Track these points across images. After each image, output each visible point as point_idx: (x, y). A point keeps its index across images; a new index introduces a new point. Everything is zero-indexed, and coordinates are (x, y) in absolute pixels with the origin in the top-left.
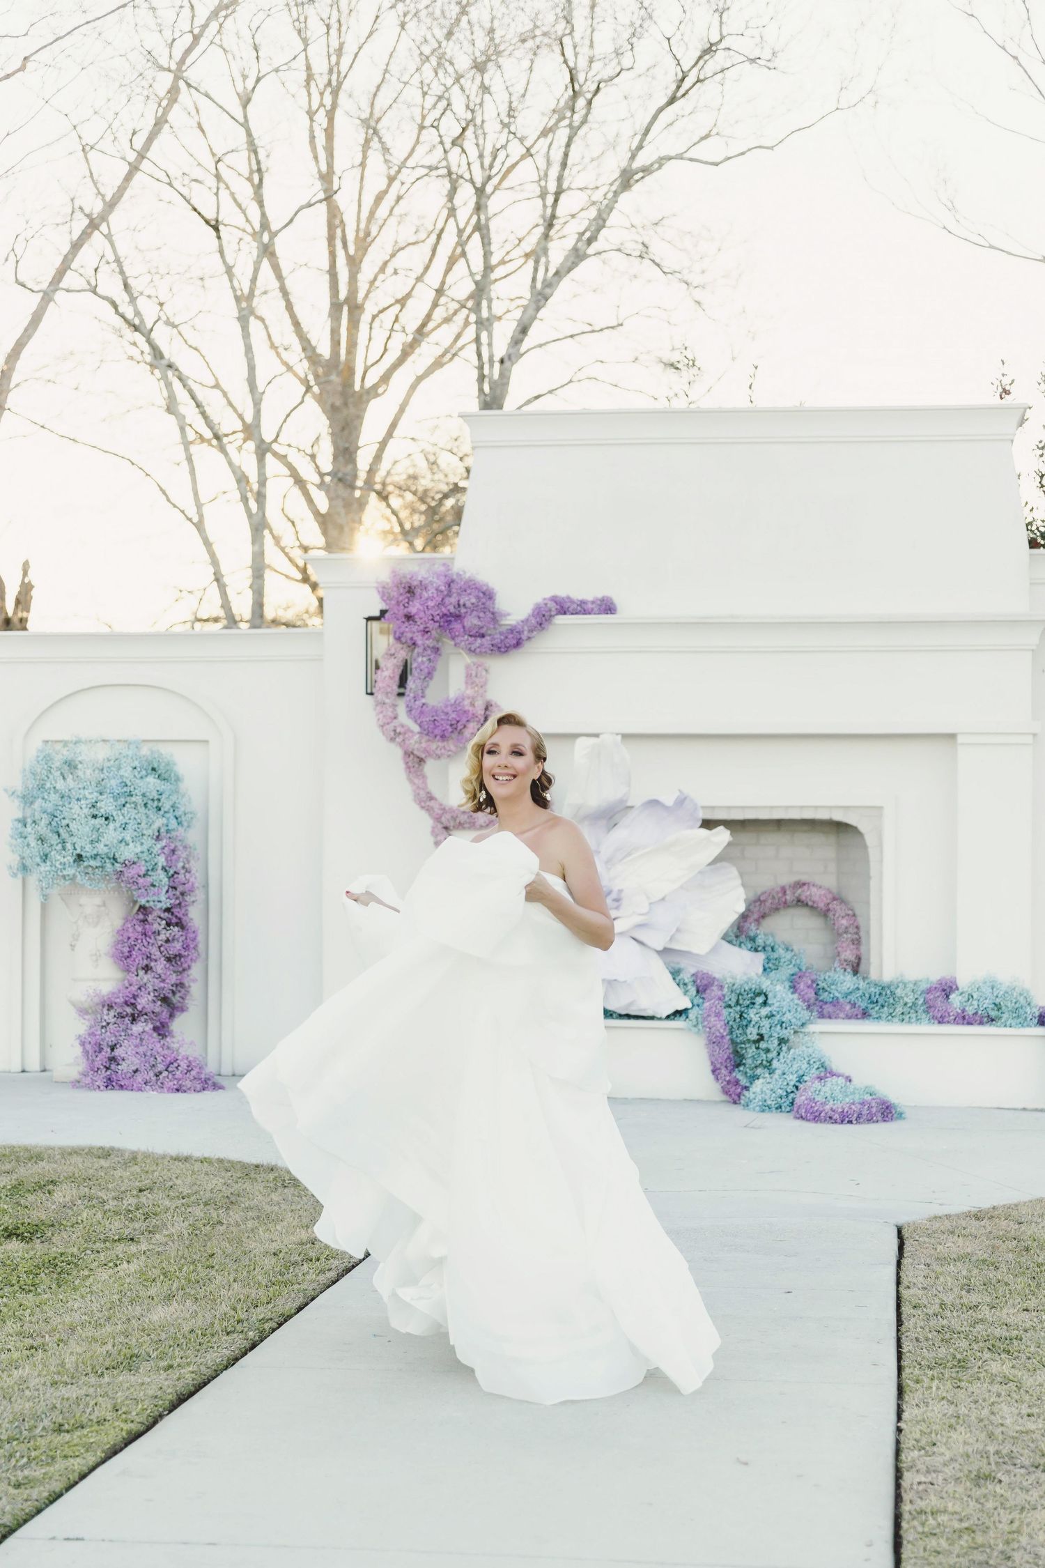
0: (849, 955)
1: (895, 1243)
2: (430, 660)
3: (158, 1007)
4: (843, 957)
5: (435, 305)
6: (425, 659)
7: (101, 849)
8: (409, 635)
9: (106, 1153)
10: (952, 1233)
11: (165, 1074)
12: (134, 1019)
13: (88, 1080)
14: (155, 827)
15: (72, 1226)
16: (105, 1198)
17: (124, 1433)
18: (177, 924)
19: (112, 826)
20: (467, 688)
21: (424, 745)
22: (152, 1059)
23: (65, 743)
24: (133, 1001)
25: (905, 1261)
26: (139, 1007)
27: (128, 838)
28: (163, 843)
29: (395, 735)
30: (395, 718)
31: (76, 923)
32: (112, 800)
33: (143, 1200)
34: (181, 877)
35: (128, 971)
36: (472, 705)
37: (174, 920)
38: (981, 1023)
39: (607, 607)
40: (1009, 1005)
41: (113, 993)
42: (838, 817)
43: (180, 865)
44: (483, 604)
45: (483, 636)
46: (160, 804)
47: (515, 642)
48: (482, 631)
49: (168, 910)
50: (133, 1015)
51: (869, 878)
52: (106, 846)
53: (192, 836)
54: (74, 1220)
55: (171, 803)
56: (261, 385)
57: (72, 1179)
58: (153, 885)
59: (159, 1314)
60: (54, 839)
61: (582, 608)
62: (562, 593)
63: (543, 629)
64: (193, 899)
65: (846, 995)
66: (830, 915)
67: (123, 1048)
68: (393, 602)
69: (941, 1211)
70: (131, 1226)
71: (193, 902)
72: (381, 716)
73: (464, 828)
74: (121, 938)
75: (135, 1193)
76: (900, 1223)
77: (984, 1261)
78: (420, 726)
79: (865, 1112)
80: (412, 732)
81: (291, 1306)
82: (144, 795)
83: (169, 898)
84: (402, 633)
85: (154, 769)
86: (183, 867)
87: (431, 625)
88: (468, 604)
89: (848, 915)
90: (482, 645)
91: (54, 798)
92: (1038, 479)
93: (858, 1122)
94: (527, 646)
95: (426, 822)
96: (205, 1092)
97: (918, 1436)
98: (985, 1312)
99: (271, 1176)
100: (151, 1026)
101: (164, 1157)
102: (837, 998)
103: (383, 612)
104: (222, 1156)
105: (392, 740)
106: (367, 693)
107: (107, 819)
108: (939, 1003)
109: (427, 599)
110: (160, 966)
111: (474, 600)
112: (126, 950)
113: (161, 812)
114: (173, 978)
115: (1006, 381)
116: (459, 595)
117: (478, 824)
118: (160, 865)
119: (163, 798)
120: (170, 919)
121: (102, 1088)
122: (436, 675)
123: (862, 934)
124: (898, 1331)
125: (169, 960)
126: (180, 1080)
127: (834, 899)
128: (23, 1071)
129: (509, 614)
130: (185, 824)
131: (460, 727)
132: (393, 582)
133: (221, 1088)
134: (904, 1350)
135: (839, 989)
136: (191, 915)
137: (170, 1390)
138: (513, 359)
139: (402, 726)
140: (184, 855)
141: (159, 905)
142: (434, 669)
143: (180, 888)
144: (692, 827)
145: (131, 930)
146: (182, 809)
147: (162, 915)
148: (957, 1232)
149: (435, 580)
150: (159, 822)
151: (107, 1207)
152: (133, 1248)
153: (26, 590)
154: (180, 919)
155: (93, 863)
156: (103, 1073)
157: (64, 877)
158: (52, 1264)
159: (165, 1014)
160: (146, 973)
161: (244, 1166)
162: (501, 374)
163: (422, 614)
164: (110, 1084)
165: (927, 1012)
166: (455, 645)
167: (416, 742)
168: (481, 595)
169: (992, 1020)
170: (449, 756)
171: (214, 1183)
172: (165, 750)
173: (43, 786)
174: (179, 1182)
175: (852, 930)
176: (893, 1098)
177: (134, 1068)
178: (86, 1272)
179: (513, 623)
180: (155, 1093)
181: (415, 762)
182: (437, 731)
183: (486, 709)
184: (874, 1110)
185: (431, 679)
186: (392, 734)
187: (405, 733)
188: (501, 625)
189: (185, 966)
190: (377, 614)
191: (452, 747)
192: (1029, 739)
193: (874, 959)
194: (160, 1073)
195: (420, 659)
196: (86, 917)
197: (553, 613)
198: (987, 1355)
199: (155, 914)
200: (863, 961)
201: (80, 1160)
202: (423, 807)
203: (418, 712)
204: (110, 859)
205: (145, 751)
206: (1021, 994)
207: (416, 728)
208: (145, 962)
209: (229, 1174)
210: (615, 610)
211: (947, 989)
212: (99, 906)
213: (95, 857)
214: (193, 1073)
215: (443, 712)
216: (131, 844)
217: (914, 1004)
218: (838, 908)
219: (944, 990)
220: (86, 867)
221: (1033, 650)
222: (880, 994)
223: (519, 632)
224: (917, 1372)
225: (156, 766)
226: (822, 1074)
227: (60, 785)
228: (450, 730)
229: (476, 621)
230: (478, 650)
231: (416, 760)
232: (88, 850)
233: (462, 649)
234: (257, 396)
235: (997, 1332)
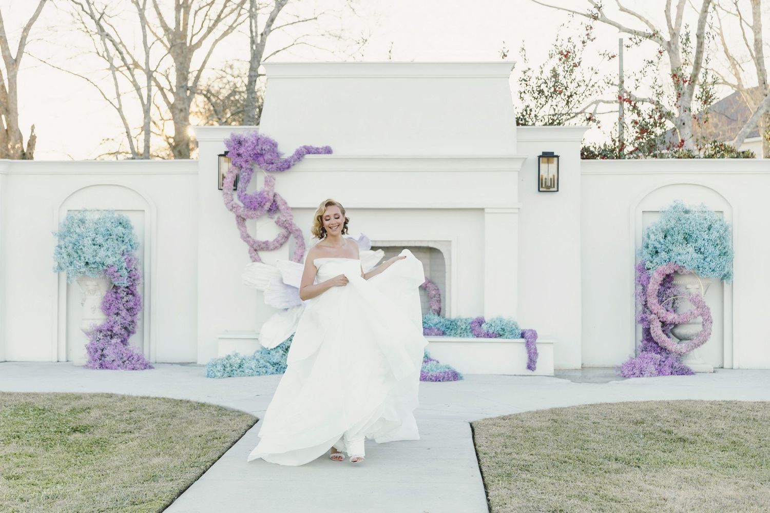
0: (436, 307)
1: (470, 429)
2: (248, 174)
3: (123, 331)
4: (433, 308)
5: (225, 6)
6: (246, 174)
7: (98, 259)
8: (239, 163)
9: (110, 396)
10: (494, 425)
11: (127, 362)
12: (112, 337)
13: (91, 365)
14: (122, 250)
15: (102, 427)
16: (115, 415)
17: (162, 505)
18: (131, 294)
19: (102, 249)
20: (265, 187)
21: (246, 213)
22: (121, 355)
23: (79, 211)
24: (111, 329)
25: (476, 436)
26: (114, 332)
27: (110, 255)
28: (125, 257)
29: (233, 208)
30: (232, 200)
31: (84, 293)
32: (102, 237)
33: (132, 415)
34: (133, 272)
35: (109, 315)
36: (268, 194)
37: (130, 292)
38: (496, 337)
39: (328, 151)
40: (508, 328)
41: (102, 326)
42: (431, 245)
43: (133, 267)
44: (273, 149)
45: (273, 163)
46: (124, 239)
47: (287, 166)
48: (273, 161)
49: (127, 287)
50: (111, 335)
51: (445, 272)
52: (100, 258)
53: (137, 254)
54: (102, 423)
55: (129, 239)
56: (149, 44)
57: (98, 407)
58: (121, 276)
59: (156, 461)
60: (75, 255)
61: (317, 151)
62: (308, 144)
63: (300, 160)
64: (139, 282)
65: (435, 325)
66: (427, 289)
67: (107, 350)
68: (232, 148)
69: (488, 417)
70: (129, 426)
71: (139, 284)
72: (226, 199)
73: (263, 250)
74: (105, 300)
75: (128, 412)
76: (471, 421)
77: (510, 436)
78: (244, 204)
79: (446, 376)
80: (240, 206)
81: (216, 457)
82: (116, 235)
83: (128, 282)
84: (236, 162)
85: (120, 223)
86: (134, 268)
87: (249, 158)
88: (266, 149)
89: (435, 289)
90: (272, 168)
91: (75, 236)
92: (519, 94)
93: (443, 381)
94: (293, 168)
95: (246, 247)
96: (146, 370)
97: (498, 501)
98: (514, 455)
99: (188, 404)
100: (120, 340)
101: (137, 397)
102: (431, 326)
103: (226, 153)
104: (164, 396)
105: (231, 210)
106: (219, 189)
107: (100, 246)
108: (477, 328)
109: (247, 147)
110: (124, 313)
111: (269, 147)
112: (108, 305)
113: (124, 243)
114: (130, 319)
115: (505, 51)
116: (262, 145)
117: (270, 249)
118: (124, 267)
119: (125, 237)
120: (128, 292)
121: (98, 368)
122: (251, 181)
123: (442, 297)
124: (479, 463)
125: (128, 310)
126: (134, 364)
127: (429, 282)
128: (58, 361)
129: (284, 154)
130: (135, 248)
131: (262, 204)
132: (232, 139)
133: (153, 368)
134: (484, 469)
135: (432, 322)
136: (137, 290)
137: (176, 488)
138: (267, 33)
139: (236, 204)
140: (135, 262)
141: (123, 285)
142: (250, 178)
143: (133, 278)
144: (367, 250)
145: (110, 296)
146: (134, 241)
147: (124, 290)
148: (496, 424)
149: (251, 138)
150: (123, 247)
151: (116, 419)
152: (132, 436)
153: (33, 139)
154: (133, 291)
155: (93, 266)
156: (99, 362)
157: (80, 272)
158: (97, 442)
159: (126, 335)
160: (117, 316)
161: (175, 400)
162: (262, 41)
163: (245, 153)
164: (102, 366)
165: (471, 332)
166: (260, 168)
167: (242, 211)
168: (272, 145)
169: (501, 336)
170: (257, 218)
171: (163, 408)
172: (125, 215)
173: (69, 231)
174: (147, 407)
175: (437, 296)
176: (458, 371)
177: (113, 359)
178: (114, 446)
179: (286, 158)
180: (123, 370)
181: (241, 220)
182: (252, 206)
183: (274, 196)
184: (450, 375)
185: (249, 182)
186: (231, 207)
187: (237, 207)
188: (281, 159)
189: (135, 313)
190: (223, 153)
191: (259, 214)
192: (517, 211)
193: (447, 309)
194: (125, 361)
195: (244, 174)
196: (89, 291)
197: (304, 154)
198: (519, 472)
199: (121, 289)
200: (442, 310)
201: (99, 399)
202: (245, 241)
203: (243, 198)
204: (101, 264)
205: (116, 215)
206: (513, 324)
207: (242, 205)
208: (117, 311)
209: (169, 404)
210: (332, 152)
211: (480, 322)
212: (95, 286)
213: (94, 263)
214: (140, 361)
215: (255, 198)
216: (111, 258)
217: (466, 329)
218: (431, 286)
219: (479, 322)
220: (90, 268)
221: (518, 171)
222: (450, 324)
223: (289, 162)
224: (491, 478)
225: (121, 221)
226: (426, 360)
227: (78, 230)
228: (258, 205)
229: (270, 157)
230: (270, 170)
231: (242, 219)
232: (92, 260)
233: (263, 169)
234: (147, 49)
235: (522, 463)
